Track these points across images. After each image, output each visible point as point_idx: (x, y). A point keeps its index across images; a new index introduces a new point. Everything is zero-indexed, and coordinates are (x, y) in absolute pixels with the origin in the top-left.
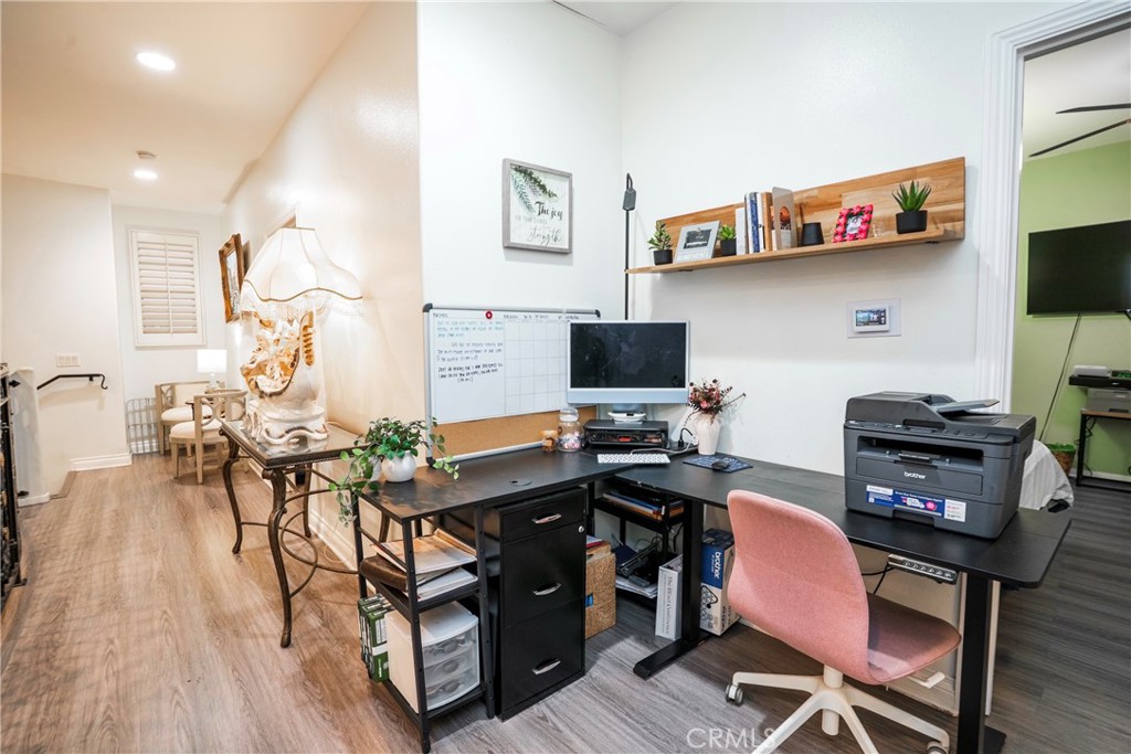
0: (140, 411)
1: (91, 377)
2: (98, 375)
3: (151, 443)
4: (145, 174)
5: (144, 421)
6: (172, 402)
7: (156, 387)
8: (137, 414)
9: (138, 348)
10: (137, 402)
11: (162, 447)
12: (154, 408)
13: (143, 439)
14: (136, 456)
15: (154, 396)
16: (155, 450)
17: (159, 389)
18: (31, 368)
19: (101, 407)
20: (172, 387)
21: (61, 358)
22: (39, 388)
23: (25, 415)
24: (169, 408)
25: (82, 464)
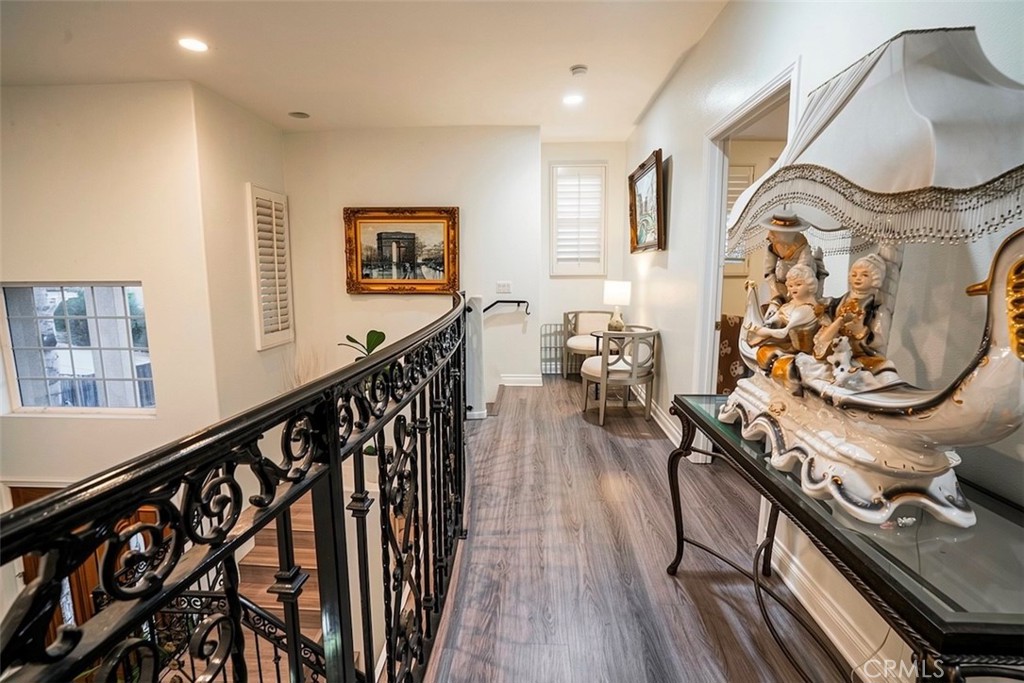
0: (550, 335)
1: (519, 302)
2: (524, 302)
3: (556, 365)
4: (573, 99)
5: (553, 345)
6: (575, 328)
7: (565, 314)
8: (548, 338)
9: (552, 277)
10: (548, 327)
11: (565, 371)
12: (561, 333)
13: (551, 360)
14: (545, 376)
15: (562, 322)
16: (559, 372)
17: (566, 316)
18: (480, 296)
19: (524, 331)
20: (576, 315)
21: (499, 285)
22: (485, 311)
23: (475, 339)
24: (573, 335)
25: (510, 380)
